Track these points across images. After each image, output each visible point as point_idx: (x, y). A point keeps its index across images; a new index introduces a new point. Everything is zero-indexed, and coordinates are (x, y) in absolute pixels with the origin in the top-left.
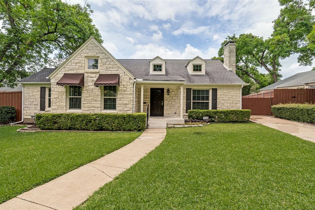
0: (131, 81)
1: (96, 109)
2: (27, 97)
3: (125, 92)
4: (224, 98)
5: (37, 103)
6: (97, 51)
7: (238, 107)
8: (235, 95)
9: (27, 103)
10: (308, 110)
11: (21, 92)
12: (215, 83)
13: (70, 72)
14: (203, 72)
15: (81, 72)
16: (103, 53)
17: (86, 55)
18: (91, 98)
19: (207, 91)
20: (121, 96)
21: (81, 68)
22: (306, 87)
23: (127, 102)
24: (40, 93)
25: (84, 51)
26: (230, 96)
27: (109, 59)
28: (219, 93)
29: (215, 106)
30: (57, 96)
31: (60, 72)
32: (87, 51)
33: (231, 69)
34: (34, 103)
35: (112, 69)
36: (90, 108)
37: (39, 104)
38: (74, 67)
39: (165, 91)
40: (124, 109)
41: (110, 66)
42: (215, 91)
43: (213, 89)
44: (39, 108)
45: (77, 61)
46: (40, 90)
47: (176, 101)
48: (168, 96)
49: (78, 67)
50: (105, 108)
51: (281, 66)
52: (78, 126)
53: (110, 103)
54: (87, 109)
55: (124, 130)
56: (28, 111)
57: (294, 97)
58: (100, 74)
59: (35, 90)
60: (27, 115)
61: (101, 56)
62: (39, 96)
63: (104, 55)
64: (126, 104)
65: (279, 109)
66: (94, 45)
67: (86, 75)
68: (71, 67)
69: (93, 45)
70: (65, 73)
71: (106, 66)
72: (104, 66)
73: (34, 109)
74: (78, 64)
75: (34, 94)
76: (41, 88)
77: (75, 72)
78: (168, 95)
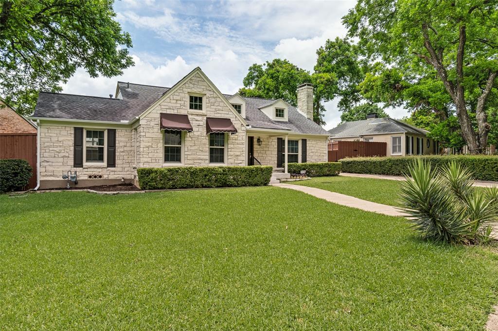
0: (243, 128)
1: (203, 162)
2: (46, 144)
3: (236, 141)
4: (313, 150)
5: (67, 155)
6: (203, 87)
7: (324, 160)
8: (322, 146)
9: (46, 155)
10: (380, 162)
11: (36, 135)
12: (306, 133)
13: (169, 112)
14: (286, 119)
15: (183, 112)
16: (210, 91)
17: (189, 90)
18: (196, 147)
19: (297, 142)
20: (232, 146)
21: (184, 108)
22: (361, 140)
23: (238, 153)
24: (73, 139)
25: (187, 85)
26: (318, 148)
27: (218, 99)
28: (309, 144)
29: (304, 159)
30: (150, 144)
31: (154, 111)
32: (191, 85)
33: (309, 117)
34: (61, 155)
35: (222, 112)
36: (195, 161)
37: (72, 156)
38: (174, 105)
39: (255, 140)
40: (236, 162)
41: (219, 107)
42: (304, 142)
43: (302, 140)
44: (72, 163)
45: (178, 98)
46: (73, 132)
47: (267, 152)
48: (259, 147)
49: (179, 105)
50: (212, 161)
51: (325, 110)
52: (198, 183)
53: (217, 155)
54: (191, 162)
55: (249, 186)
56: (50, 169)
57: (356, 150)
58: (208, 116)
59: (64, 132)
60: (46, 176)
61: (208, 94)
62: (72, 143)
63: (212, 93)
64: (238, 156)
65: (348, 163)
66: (200, 79)
67: (190, 117)
68: (170, 104)
69: (198, 79)
70: (161, 112)
71: (215, 107)
72: (212, 107)
73: (61, 164)
74: (179, 102)
75: (60, 139)
76: (75, 129)
77: (175, 112)
78: (260, 145)
